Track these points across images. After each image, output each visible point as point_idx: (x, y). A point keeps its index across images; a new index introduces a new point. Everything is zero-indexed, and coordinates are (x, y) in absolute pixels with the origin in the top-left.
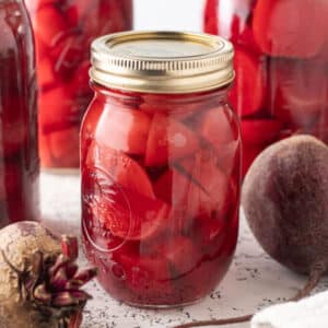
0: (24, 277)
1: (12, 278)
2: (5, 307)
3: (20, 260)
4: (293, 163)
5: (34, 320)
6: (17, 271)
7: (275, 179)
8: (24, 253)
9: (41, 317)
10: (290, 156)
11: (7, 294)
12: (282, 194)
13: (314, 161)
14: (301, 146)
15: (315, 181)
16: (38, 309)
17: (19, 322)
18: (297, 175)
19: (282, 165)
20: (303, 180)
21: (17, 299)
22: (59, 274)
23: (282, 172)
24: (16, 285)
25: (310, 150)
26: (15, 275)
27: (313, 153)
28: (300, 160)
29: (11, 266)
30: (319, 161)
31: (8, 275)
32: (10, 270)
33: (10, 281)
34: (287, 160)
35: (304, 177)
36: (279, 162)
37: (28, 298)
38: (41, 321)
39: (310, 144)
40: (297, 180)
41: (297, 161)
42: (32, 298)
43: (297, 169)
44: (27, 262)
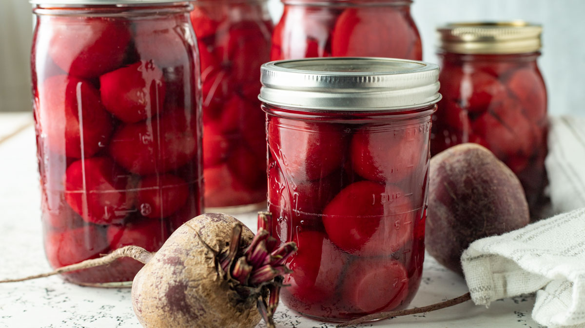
0: (219, 258)
1: (208, 258)
2: (203, 286)
3: (215, 242)
4: (463, 167)
5: (231, 300)
6: (213, 251)
7: (446, 184)
8: (217, 235)
9: (238, 297)
10: (458, 161)
11: (205, 272)
12: (454, 197)
13: (483, 164)
14: (468, 152)
15: (485, 182)
16: (235, 288)
17: (217, 301)
18: (468, 177)
19: (452, 169)
20: (474, 182)
21: (215, 278)
22: (259, 247)
23: (451, 175)
24: (213, 265)
25: (477, 154)
26: (211, 255)
27: (481, 157)
28: (469, 165)
29: (208, 246)
30: (488, 164)
31: (204, 256)
32: (206, 250)
33: (206, 262)
34: (456, 165)
35: (475, 178)
36: (448, 168)
37: (225, 277)
38: (238, 302)
39: (477, 150)
40: (468, 182)
41: (466, 165)
42: (229, 277)
43: (467, 172)
44: (221, 244)
